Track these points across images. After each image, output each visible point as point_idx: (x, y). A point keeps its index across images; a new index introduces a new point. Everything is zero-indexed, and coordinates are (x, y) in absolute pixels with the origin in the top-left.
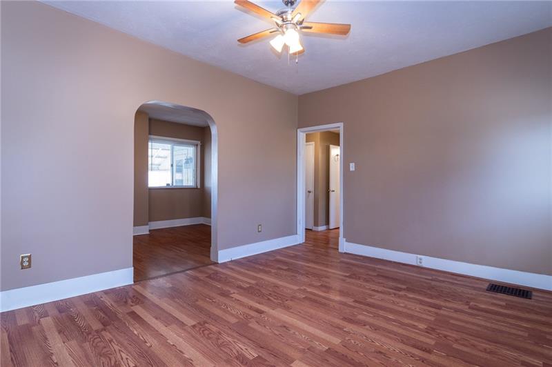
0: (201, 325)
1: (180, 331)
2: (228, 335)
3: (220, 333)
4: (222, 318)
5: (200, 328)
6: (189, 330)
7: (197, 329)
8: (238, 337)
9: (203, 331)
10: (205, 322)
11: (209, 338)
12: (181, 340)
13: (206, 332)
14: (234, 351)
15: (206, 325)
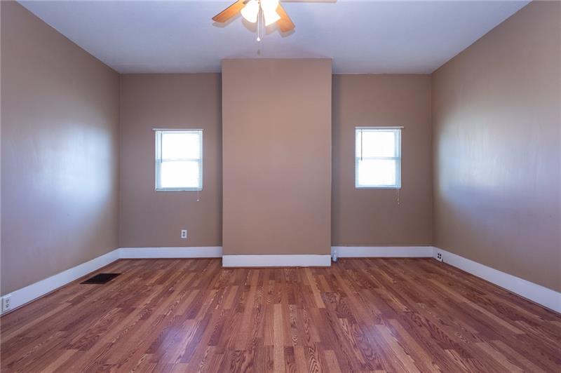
0: (370, 365)
1: (397, 368)
2: (348, 341)
3: (355, 346)
4: (339, 362)
5: (372, 361)
6: (386, 365)
7: (376, 362)
8: (341, 335)
9: (371, 356)
10: (363, 367)
11: (369, 346)
12: (399, 356)
13: (368, 353)
14: (353, 327)
15: (363, 362)
